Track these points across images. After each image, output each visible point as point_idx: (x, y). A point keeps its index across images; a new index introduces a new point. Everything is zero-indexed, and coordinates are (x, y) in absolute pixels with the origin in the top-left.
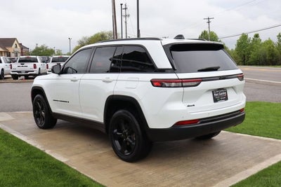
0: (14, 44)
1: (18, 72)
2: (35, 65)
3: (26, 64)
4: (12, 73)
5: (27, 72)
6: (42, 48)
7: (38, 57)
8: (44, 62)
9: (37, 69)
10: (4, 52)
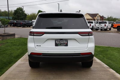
0: (97, 16)
1: (98, 28)
2: (105, 25)
3: (101, 24)
4: (95, 28)
5: (101, 28)
6: (111, 17)
7: (107, 21)
8: (110, 23)
9: (106, 27)
10: (93, 19)
